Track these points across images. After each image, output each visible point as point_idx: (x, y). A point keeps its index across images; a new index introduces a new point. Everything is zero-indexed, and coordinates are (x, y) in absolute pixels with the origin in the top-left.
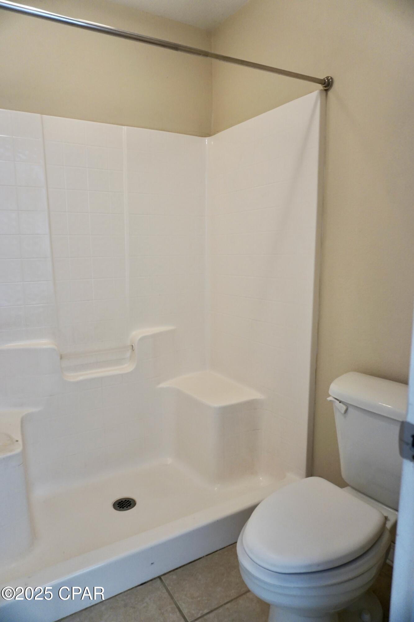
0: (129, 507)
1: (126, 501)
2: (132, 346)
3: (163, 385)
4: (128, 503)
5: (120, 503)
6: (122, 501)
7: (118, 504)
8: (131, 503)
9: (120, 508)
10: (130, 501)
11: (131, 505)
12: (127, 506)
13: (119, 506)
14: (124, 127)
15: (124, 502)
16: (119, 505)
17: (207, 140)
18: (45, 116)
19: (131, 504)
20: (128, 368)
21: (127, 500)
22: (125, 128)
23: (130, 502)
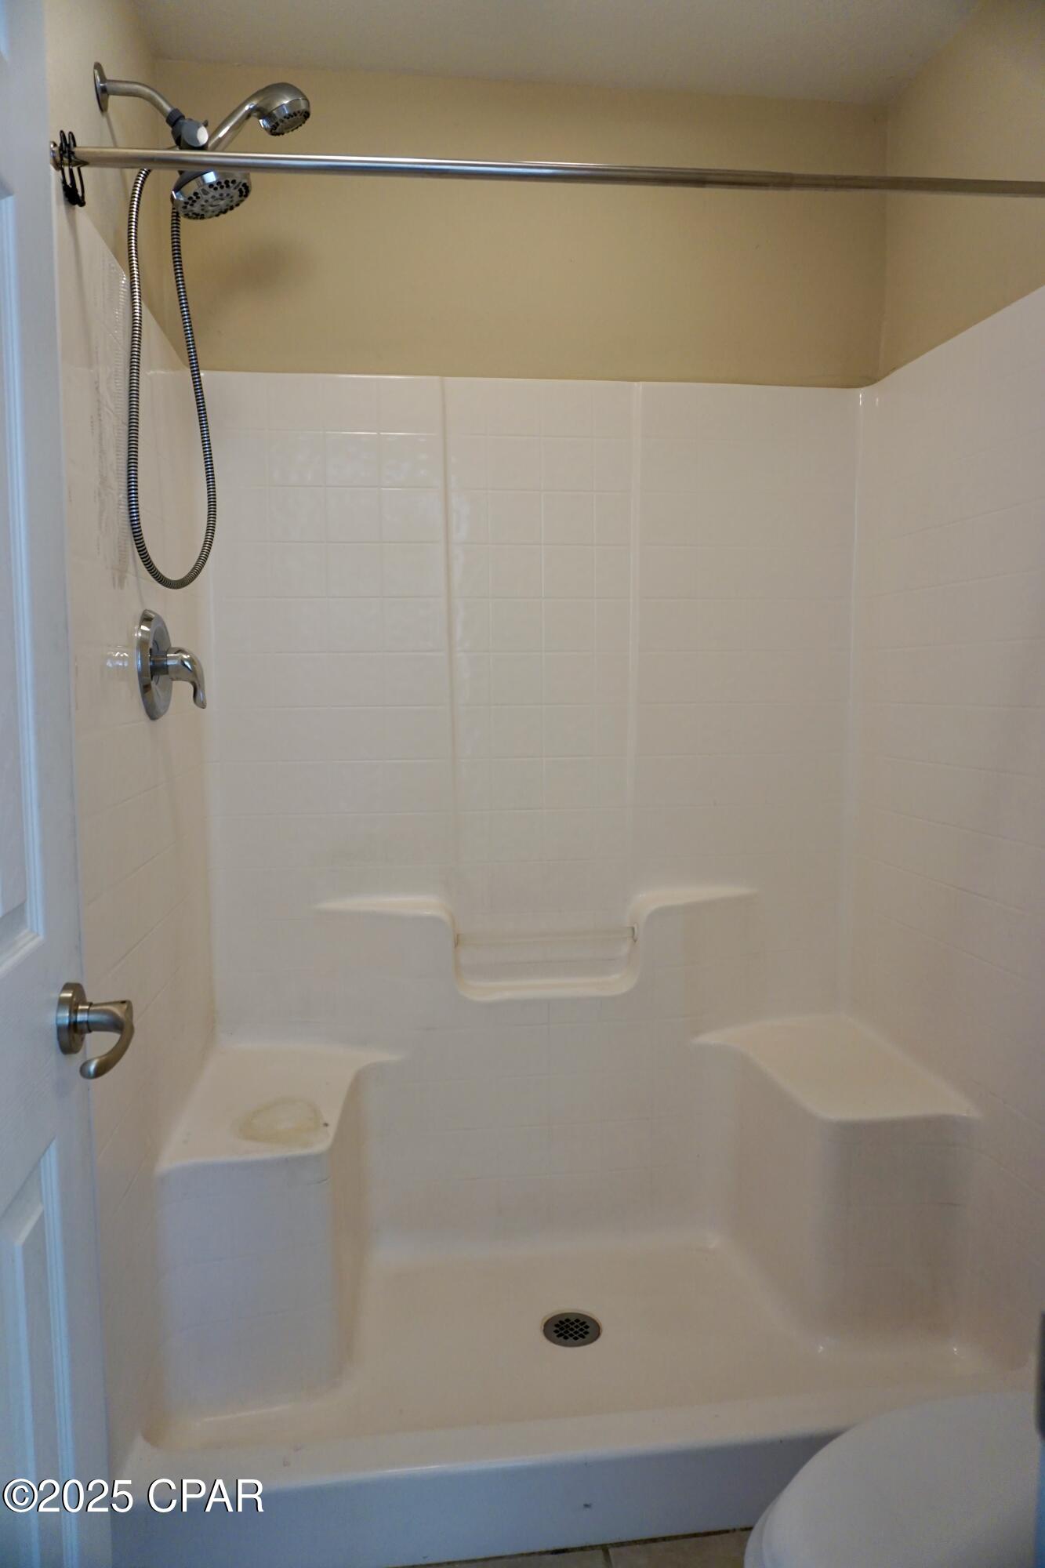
0: (581, 1339)
1: (577, 1321)
2: (633, 929)
3: (709, 1039)
4: (581, 1330)
5: (561, 1322)
6: (568, 1320)
7: (557, 1326)
8: (588, 1330)
9: (559, 1336)
10: (587, 1324)
11: (587, 1336)
12: (576, 1335)
13: (556, 1331)
14: (636, 384)
15: (572, 1324)
16: (558, 1329)
17: (861, 394)
18: (452, 381)
19: (587, 1333)
20: (618, 983)
21: (582, 1321)
22: (639, 386)
23: (587, 1327)
